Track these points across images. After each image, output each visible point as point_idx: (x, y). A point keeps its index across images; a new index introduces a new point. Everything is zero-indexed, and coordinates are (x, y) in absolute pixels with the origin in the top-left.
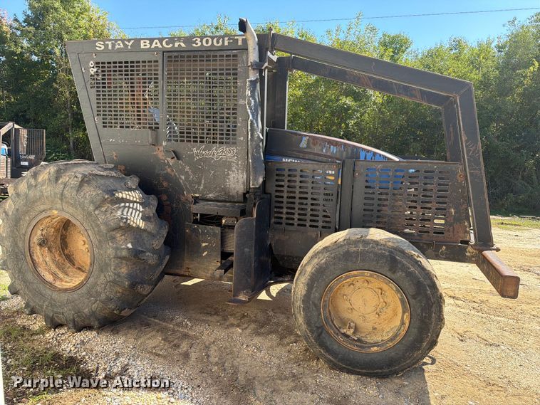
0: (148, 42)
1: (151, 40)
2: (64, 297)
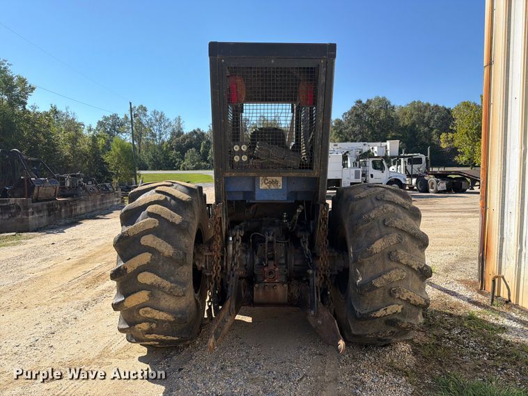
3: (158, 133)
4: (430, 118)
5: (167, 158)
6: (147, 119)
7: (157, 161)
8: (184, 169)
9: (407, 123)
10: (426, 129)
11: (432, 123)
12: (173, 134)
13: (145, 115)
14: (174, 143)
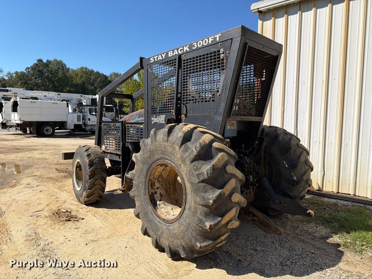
4: (95, 80)
9: (78, 82)
10: (92, 87)
11: (96, 84)
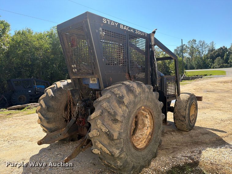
0: (123, 26)
1: (124, 26)
2: (146, 151)
3: (201, 51)
5: (204, 63)
6: (196, 45)
7: (199, 65)
8: (213, 68)
12: (209, 51)
13: (195, 44)
14: (209, 55)
